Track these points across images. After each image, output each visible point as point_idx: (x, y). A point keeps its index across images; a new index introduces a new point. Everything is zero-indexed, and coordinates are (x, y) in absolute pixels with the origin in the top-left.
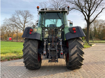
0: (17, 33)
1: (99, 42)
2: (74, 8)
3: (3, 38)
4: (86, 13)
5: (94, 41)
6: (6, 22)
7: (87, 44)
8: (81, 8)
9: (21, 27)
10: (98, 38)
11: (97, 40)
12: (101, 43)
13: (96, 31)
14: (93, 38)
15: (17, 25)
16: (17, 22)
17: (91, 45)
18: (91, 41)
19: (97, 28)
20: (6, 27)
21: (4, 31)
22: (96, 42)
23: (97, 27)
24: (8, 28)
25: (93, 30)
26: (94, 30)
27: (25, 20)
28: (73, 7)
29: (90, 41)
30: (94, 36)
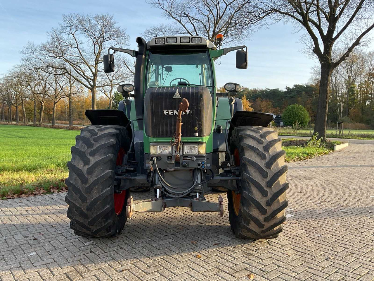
0: (69, 96)
1: (363, 136)
2: (275, 10)
3: (20, 115)
4: (319, 27)
5: (346, 132)
6: (31, 59)
7: (319, 142)
8: (301, 9)
9: (84, 76)
10: (361, 121)
11: (356, 128)
12: (369, 140)
13: (353, 94)
14: (340, 119)
15: (69, 67)
16: (68, 57)
17: (331, 147)
18: (334, 132)
19: (357, 84)
20: (29, 77)
21: (24, 90)
22: (353, 137)
23: (358, 80)
24: (37, 77)
25: (342, 90)
26: (345, 90)
27: (97, 51)
28: (273, 6)
29: (328, 132)
30: (346, 112)
